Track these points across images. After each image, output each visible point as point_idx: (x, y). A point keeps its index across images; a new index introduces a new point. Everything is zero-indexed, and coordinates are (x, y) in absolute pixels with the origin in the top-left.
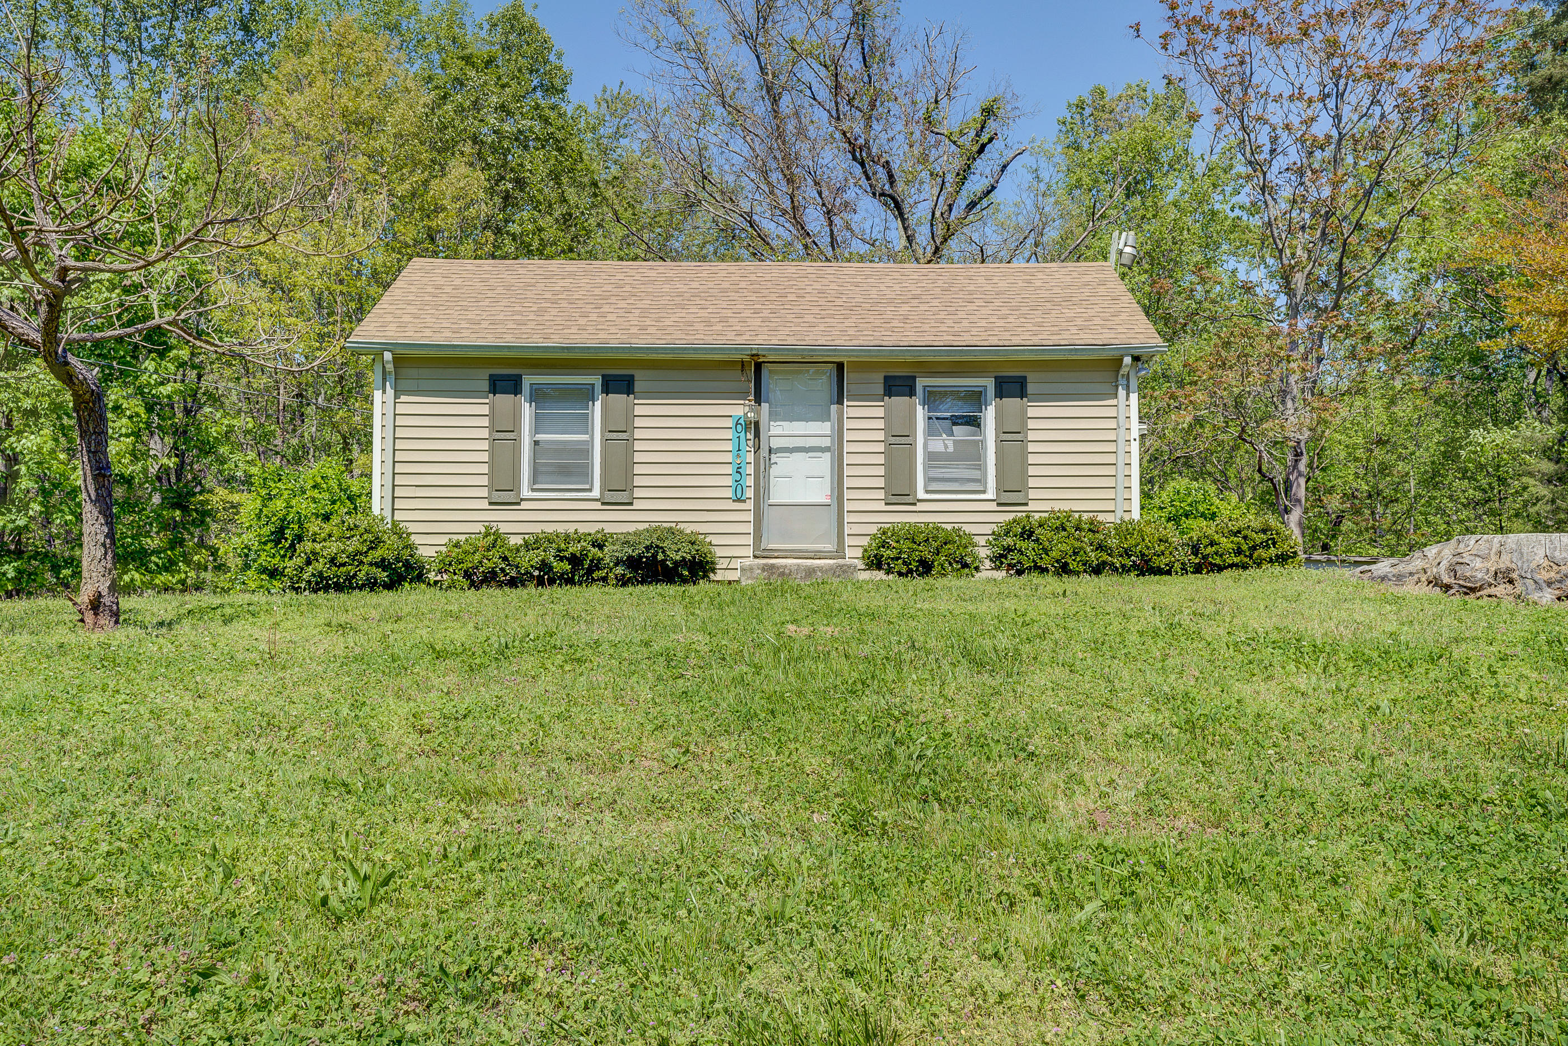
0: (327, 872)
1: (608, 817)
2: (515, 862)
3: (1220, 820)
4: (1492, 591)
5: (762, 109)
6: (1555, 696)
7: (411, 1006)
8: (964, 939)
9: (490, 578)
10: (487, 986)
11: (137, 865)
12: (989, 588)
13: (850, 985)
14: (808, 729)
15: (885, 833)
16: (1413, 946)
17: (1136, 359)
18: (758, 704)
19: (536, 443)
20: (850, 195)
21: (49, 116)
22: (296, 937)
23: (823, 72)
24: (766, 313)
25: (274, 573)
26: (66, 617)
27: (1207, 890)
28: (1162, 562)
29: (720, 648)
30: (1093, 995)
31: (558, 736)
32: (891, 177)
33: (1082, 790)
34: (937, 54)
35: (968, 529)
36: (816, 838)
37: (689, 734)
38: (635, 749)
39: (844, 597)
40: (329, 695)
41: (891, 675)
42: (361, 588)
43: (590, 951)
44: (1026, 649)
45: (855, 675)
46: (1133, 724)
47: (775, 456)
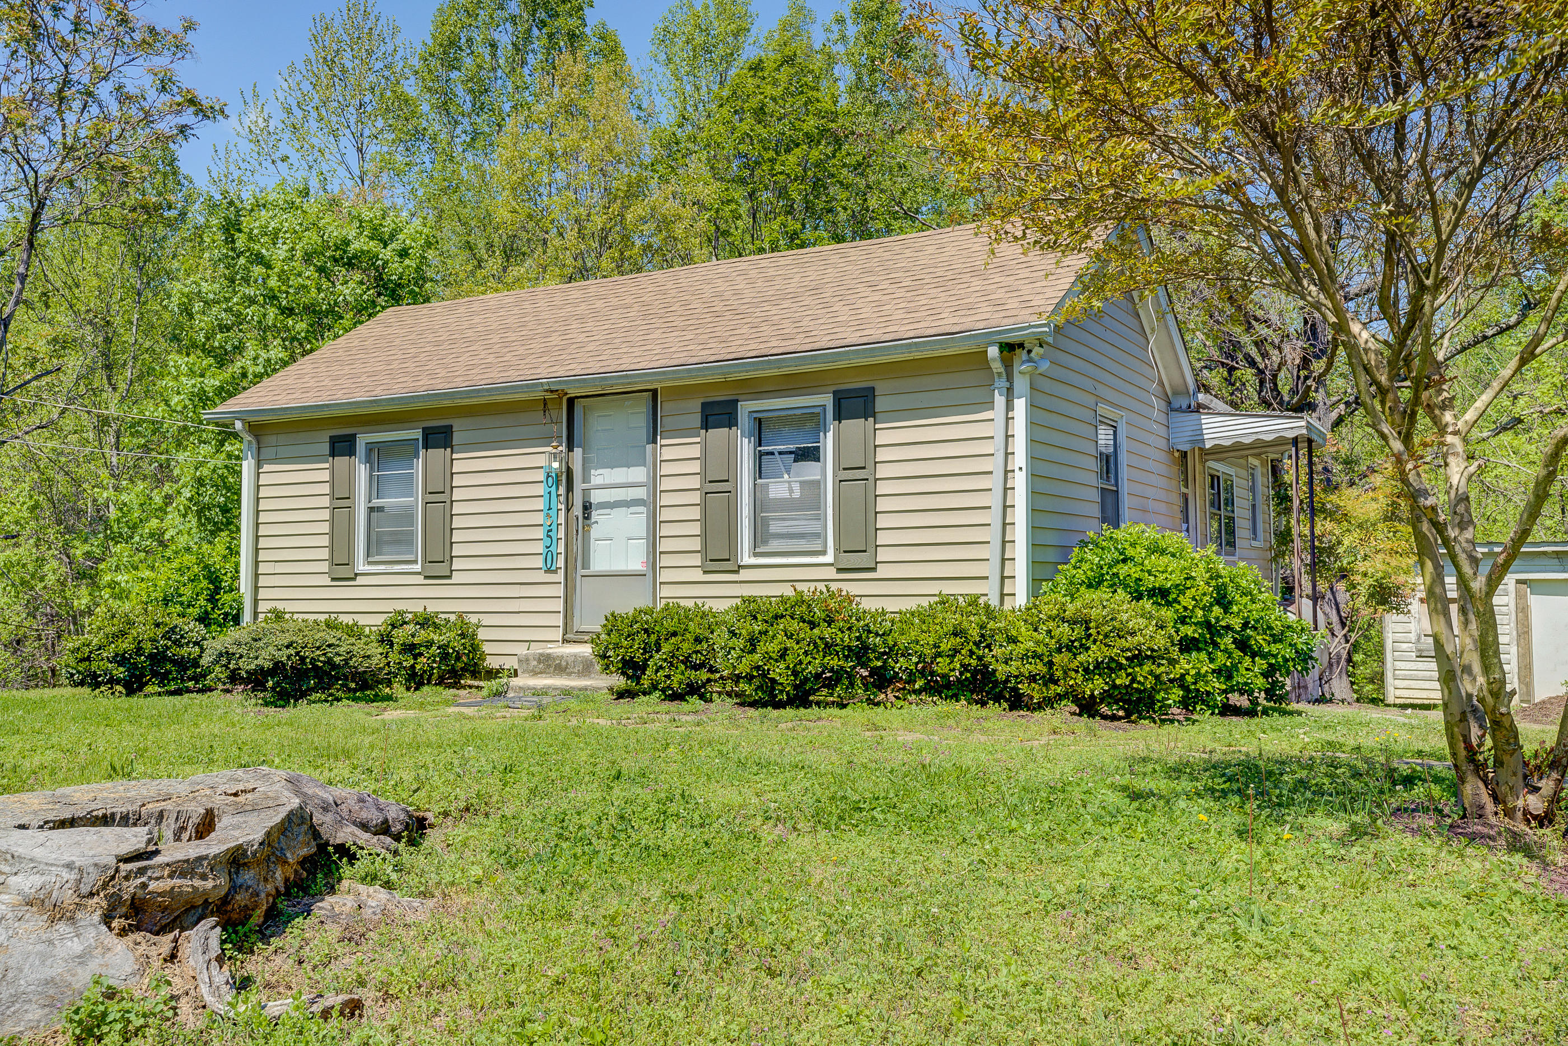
17: (1008, 348)
19: (371, 509)
47: (595, 515)
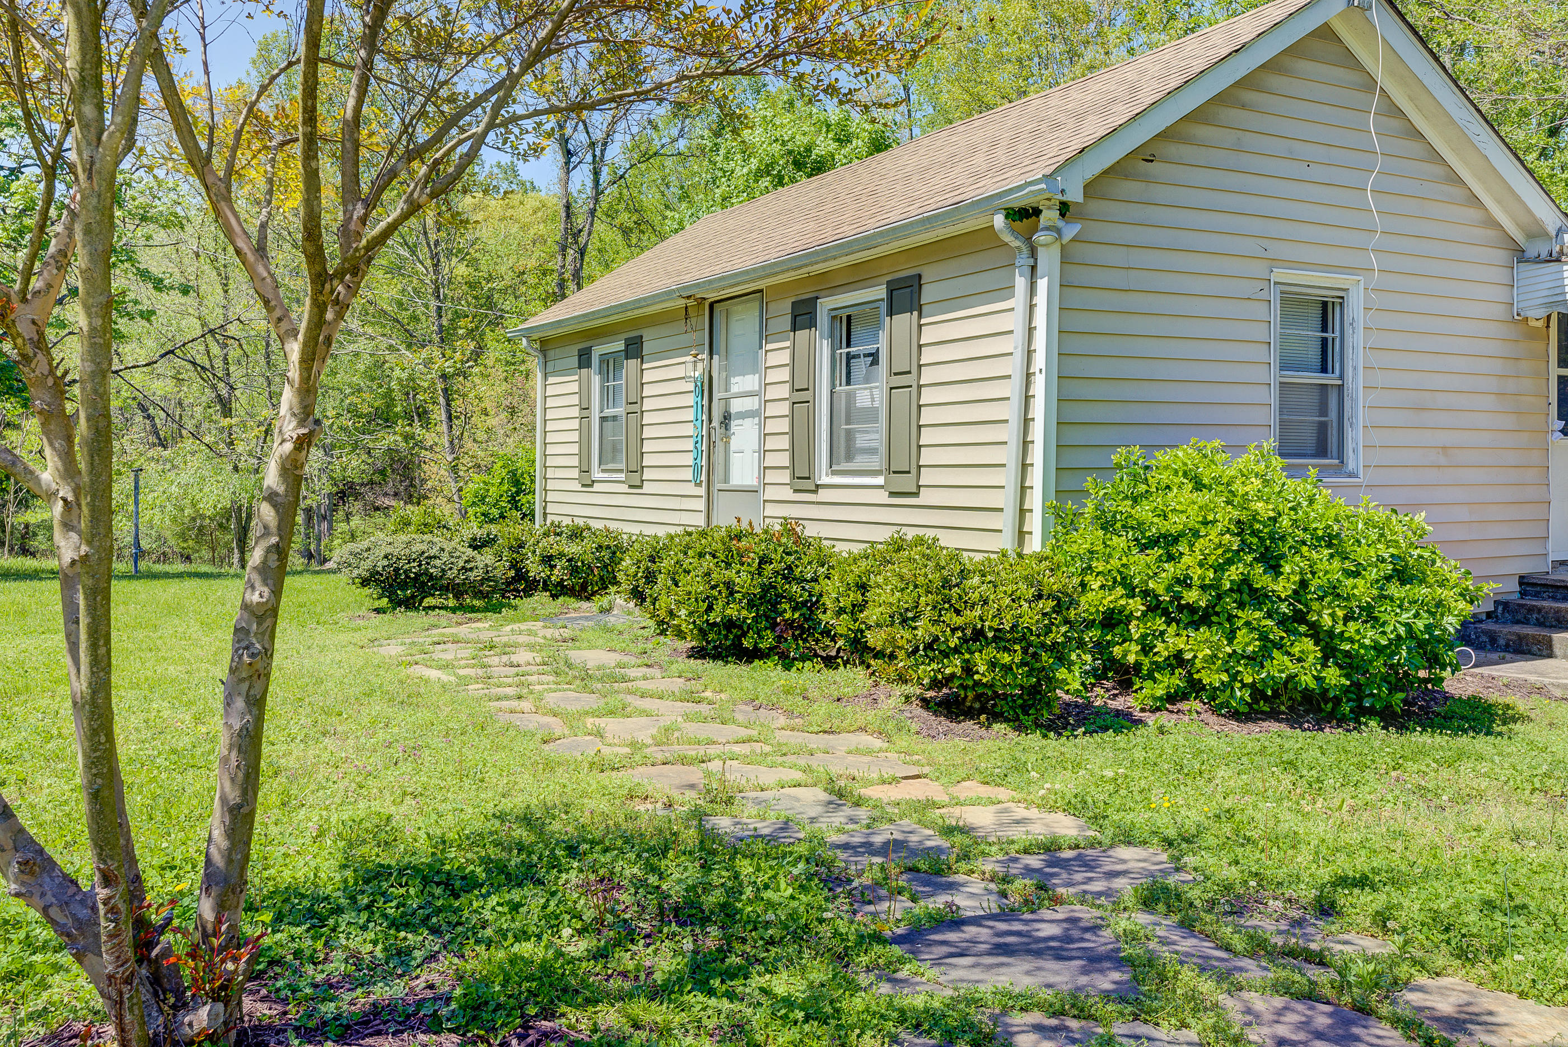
19: (602, 419)
47: (734, 423)
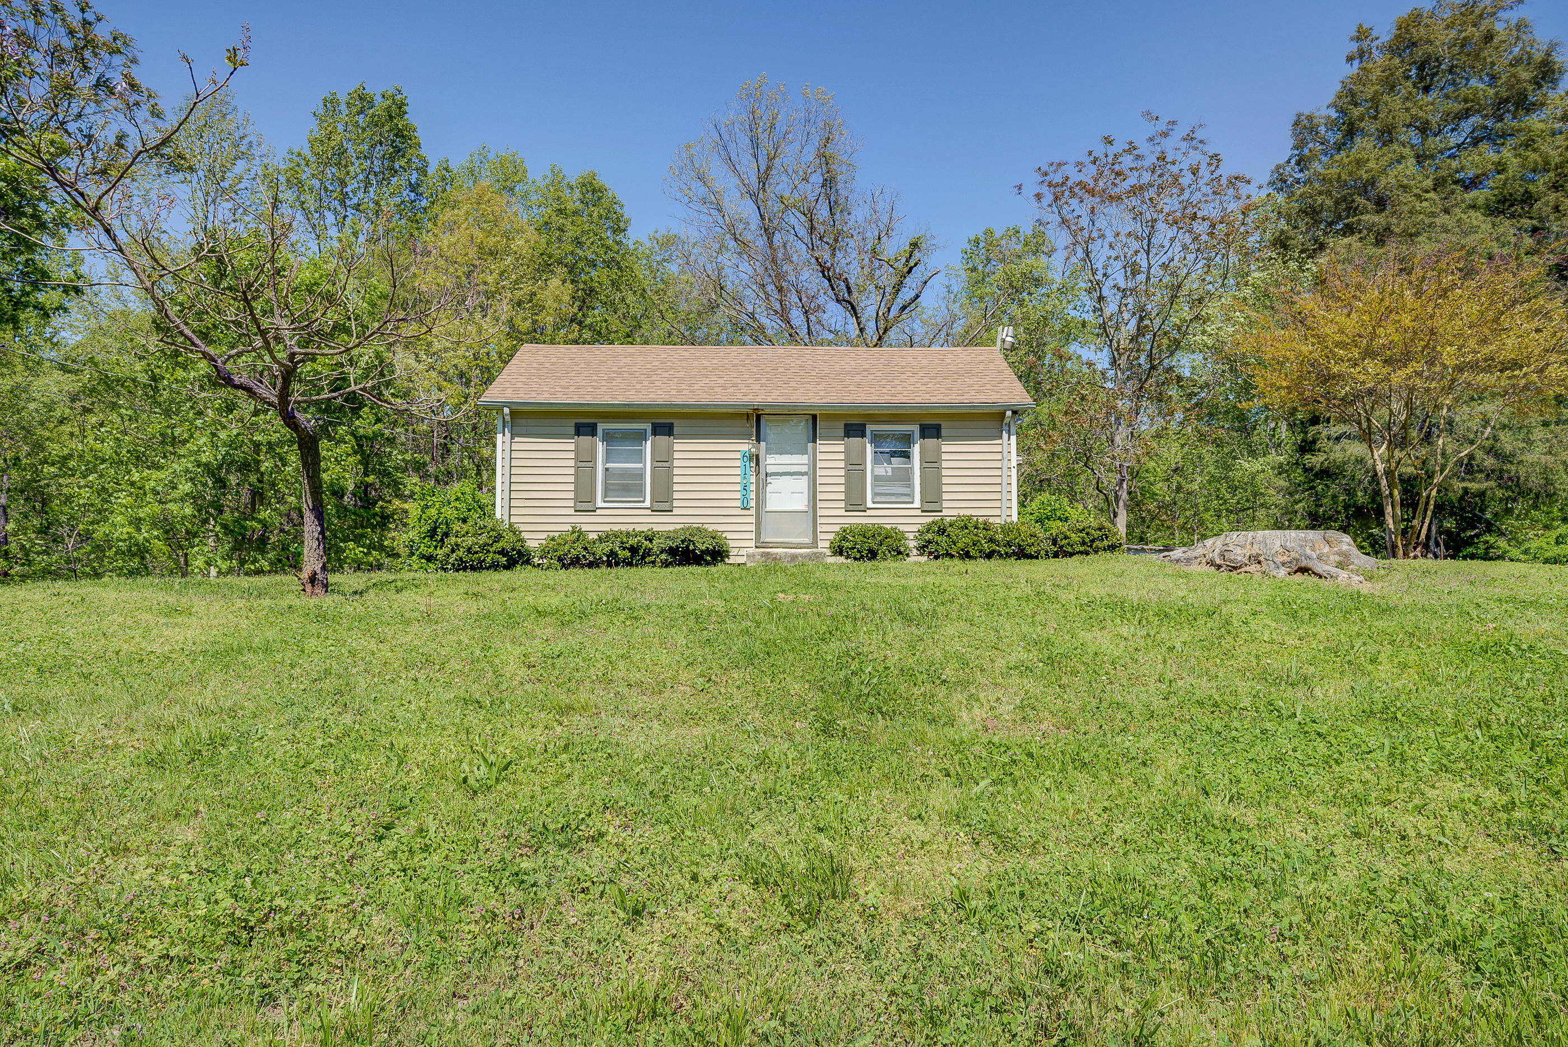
0: (467, 760)
1: (656, 725)
2: (593, 755)
3: (1070, 724)
4: (1247, 569)
5: (761, 242)
6: (1287, 638)
7: (525, 850)
8: (898, 806)
9: (576, 562)
10: (575, 838)
11: (341, 754)
12: (916, 568)
13: (821, 838)
14: (793, 665)
15: (845, 735)
16: (1192, 805)
17: (1015, 412)
18: (758, 647)
19: (607, 469)
20: (821, 301)
21: (284, 253)
22: (447, 804)
23: (803, 218)
24: (763, 381)
25: (430, 559)
26: (294, 588)
27: (1061, 771)
28: (1032, 551)
29: (732, 609)
30: (984, 842)
31: (621, 669)
32: (848, 288)
33: (978, 704)
34: (879, 207)
35: (901, 528)
36: (798, 739)
37: (711, 668)
38: (673, 678)
39: (818, 574)
40: (467, 641)
41: (849, 627)
42: (488, 569)
43: (644, 815)
44: (941, 609)
45: (824, 628)
46: (1013, 659)
47: (773, 479)
